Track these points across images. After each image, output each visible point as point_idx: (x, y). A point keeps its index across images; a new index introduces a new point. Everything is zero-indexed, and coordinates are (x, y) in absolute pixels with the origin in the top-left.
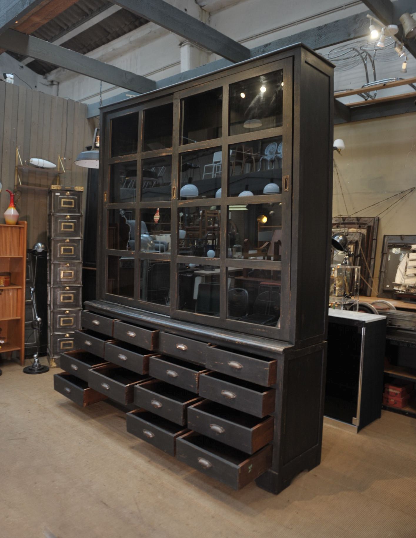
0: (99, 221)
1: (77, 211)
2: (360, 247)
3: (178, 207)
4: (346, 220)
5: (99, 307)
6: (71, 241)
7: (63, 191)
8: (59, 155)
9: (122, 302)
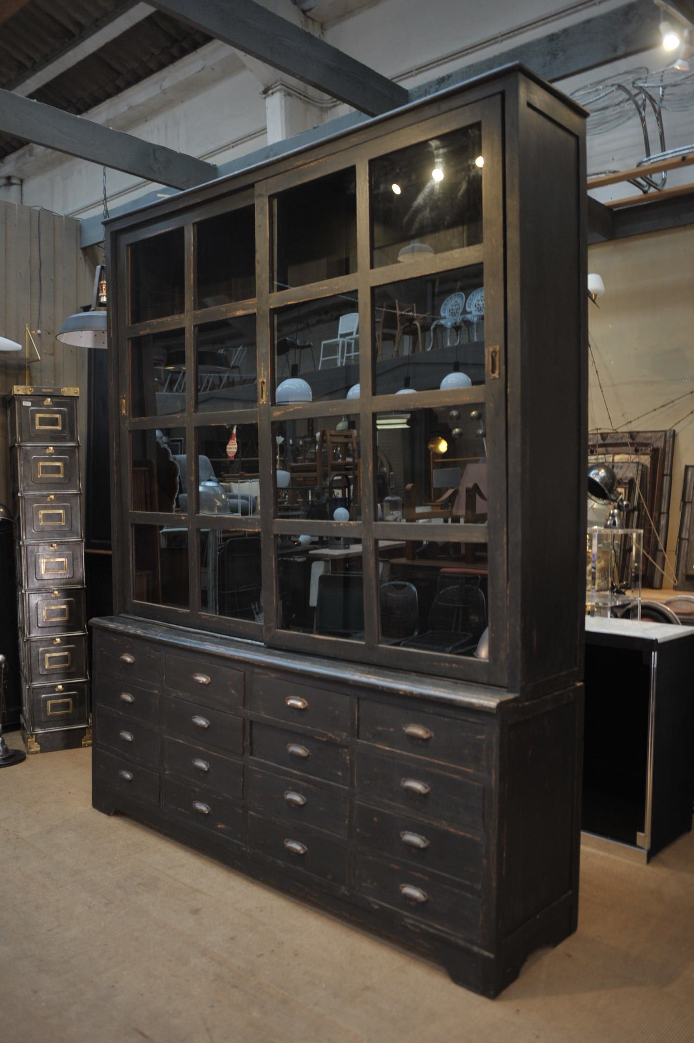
0: (114, 455)
1: (68, 437)
2: (637, 490)
3: (272, 420)
4: (609, 437)
5: (119, 630)
6: (59, 498)
7: (38, 398)
8: (27, 325)
9: (165, 617)
